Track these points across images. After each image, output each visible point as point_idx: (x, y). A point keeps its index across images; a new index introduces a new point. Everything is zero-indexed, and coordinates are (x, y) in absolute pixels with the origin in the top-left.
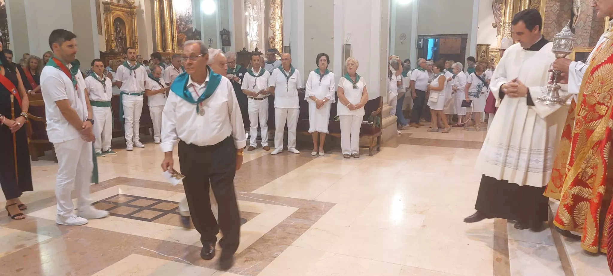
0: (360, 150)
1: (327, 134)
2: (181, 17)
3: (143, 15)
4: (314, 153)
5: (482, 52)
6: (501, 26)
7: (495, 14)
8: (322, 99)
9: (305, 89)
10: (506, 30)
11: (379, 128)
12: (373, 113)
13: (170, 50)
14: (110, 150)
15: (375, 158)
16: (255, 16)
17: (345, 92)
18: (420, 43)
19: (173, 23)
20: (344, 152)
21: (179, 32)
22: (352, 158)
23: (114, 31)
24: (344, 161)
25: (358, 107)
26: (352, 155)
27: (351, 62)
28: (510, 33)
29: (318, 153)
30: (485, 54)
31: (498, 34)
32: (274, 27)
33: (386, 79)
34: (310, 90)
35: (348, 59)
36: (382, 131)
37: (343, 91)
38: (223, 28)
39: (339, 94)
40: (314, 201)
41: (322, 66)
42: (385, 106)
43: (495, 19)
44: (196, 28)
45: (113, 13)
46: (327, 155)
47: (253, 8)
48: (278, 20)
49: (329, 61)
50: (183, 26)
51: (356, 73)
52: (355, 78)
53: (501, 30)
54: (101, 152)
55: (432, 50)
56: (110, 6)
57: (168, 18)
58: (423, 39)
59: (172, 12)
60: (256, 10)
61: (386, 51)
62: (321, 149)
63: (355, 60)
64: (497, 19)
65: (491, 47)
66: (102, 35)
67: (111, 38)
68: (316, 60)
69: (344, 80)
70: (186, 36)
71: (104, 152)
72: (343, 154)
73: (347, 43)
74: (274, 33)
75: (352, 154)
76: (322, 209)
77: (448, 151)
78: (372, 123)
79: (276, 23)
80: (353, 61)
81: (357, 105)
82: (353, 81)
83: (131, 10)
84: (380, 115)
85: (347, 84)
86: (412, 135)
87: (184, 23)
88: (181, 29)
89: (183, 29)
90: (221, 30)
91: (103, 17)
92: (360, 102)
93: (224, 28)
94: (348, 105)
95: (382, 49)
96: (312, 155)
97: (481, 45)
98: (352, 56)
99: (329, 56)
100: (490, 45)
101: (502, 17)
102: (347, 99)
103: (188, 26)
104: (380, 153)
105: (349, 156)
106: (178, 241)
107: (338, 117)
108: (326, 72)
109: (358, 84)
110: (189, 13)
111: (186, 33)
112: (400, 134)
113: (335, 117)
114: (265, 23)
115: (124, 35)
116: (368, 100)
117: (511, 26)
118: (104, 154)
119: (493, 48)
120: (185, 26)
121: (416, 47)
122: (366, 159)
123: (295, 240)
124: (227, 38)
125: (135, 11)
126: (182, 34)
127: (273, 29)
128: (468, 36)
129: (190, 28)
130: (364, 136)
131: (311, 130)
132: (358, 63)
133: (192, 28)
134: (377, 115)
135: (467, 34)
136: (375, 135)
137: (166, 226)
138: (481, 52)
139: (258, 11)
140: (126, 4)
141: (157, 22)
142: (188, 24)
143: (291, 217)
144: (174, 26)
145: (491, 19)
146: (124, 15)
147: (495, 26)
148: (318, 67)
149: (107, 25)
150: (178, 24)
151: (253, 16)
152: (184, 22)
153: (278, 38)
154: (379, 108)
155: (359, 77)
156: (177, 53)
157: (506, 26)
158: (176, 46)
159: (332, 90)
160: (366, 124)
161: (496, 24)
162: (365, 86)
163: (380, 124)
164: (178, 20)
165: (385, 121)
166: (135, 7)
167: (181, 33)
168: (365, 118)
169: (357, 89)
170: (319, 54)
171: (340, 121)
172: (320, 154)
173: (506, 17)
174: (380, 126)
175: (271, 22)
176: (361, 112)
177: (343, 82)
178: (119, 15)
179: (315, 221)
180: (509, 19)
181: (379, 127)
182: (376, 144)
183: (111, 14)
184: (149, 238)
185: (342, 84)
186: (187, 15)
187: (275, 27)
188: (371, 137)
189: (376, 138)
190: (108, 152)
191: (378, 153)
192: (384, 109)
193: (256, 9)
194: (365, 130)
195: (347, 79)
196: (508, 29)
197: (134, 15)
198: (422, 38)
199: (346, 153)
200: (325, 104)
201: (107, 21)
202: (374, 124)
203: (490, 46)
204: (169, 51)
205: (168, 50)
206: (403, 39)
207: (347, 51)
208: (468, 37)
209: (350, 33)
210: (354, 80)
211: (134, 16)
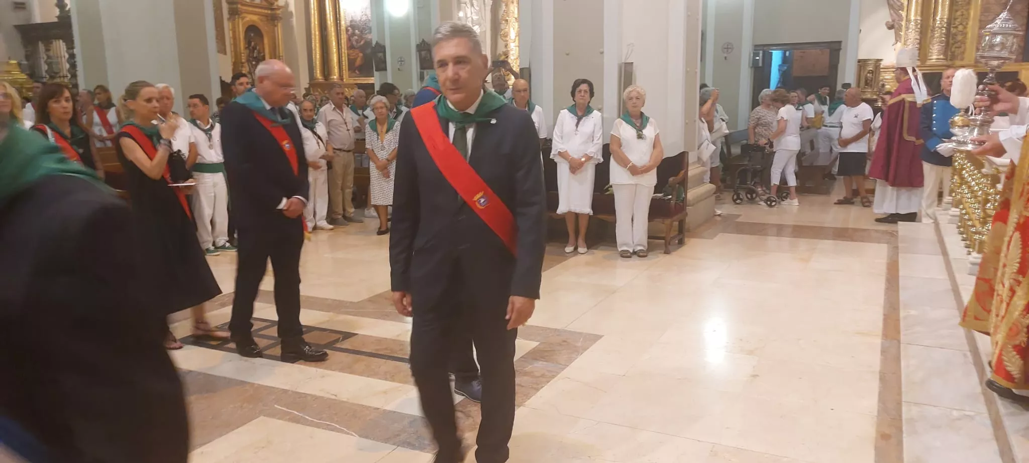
0: (648, 243)
1: (590, 217)
2: (353, 23)
3: (292, 21)
4: (569, 249)
5: (869, 73)
6: (902, 26)
7: (891, 6)
8: (581, 158)
9: (551, 140)
10: (910, 34)
11: (682, 206)
12: (671, 179)
13: (335, 77)
14: (228, 245)
15: (675, 257)
16: (475, 17)
17: (624, 144)
18: (758, 58)
19: (340, 32)
20: (620, 248)
21: (351, 47)
22: (635, 257)
23: (246, 48)
24: (621, 262)
25: (645, 170)
26: (635, 253)
27: (634, 94)
28: (917, 39)
29: (576, 249)
30: (873, 76)
31: (897, 41)
32: (506, 36)
33: (695, 121)
34: (558, 142)
35: (629, 89)
36: (687, 211)
37: (620, 143)
38: (421, 40)
39: (613, 148)
40: (565, 331)
41: (581, 101)
42: (694, 167)
43: (891, 15)
44: (376, 40)
45: (243, 18)
46: (591, 251)
47: (472, 5)
48: (514, 24)
49: (593, 93)
50: (356, 37)
51: (642, 113)
52: (640, 121)
53: (902, 34)
54: (212, 248)
55: (779, 70)
56: (239, 6)
57: (332, 25)
58: (763, 51)
59: (339, 14)
60: (477, 8)
61: (696, 73)
62: (581, 241)
63: (642, 92)
64: (894, 15)
65: (883, 64)
66: (225, 54)
67: (241, 59)
68: (570, 90)
69: (621, 124)
70: (361, 55)
71: (217, 248)
72: (620, 250)
73: (628, 61)
74: (506, 46)
75: (636, 251)
76: (579, 344)
77: (803, 244)
78: (670, 197)
79: (509, 30)
80: (638, 93)
81: (645, 166)
82: (636, 125)
83: (273, 12)
84: (683, 183)
85: (626, 131)
86: (741, 217)
87: (359, 33)
88: (354, 43)
89: (357, 41)
90: (418, 43)
91: (227, 25)
92: (650, 162)
93: (423, 39)
94: (628, 166)
95: (688, 69)
96: (565, 251)
97: (865, 61)
98: (635, 83)
99: (594, 85)
100: (881, 60)
101: (903, 11)
102: (625, 156)
103: (366, 36)
104: (684, 249)
105: (629, 254)
106: (336, 396)
107: (611, 186)
108: (588, 111)
109: (645, 132)
110: (366, 15)
111: (362, 49)
112: (719, 215)
113: (607, 187)
114: (491, 30)
115: (262, 54)
116: (664, 158)
117: (919, 26)
118: (218, 251)
119: (888, 64)
120: (361, 37)
121: (751, 65)
122: (659, 260)
123: (531, 397)
124: (429, 55)
125: (279, 14)
126: (356, 50)
127: (504, 39)
128: (843, 45)
129: (369, 40)
130: (656, 220)
131: (562, 209)
132: (645, 94)
133: (371, 40)
134: (678, 183)
135: (840, 42)
136: (675, 218)
137: (317, 371)
138: (866, 72)
139: (480, 10)
140: (264, 3)
141: (315, 31)
142: (366, 34)
143: (524, 358)
144: (342, 37)
145: (884, 15)
146: (261, 20)
147: (891, 27)
148: (575, 101)
149: (235, 38)
150: (349, 35)
151: (472, 18)
152: (357, 30)
153: (513, 54)
154: (683, 172)
155: (647, 119)
156: (347, 82)
157: (911, 26)
158: (346, 70)
159: (598, 142)
160: (660, 199)
161: (892, 23)
162: (658, 134)
163: (684, 198)
164: (349, 28)
165: (692, 194)
166: (279, 8)
167: (355, 48)
168: (657, 189)
169: (643, 140)
170: (576, 81)
171: (613, 195)
172: (580, 250)
173: (910, 10)
174: (685, 201)
175: (502, 27)
176: (651, 179)
177: (620, 127)
178: (254, 21)
179: (565, 365)
180: (916, 15)
181: (681, 204)
182: (677, 233)
183: (240, 21)
184: (289, 391)
185: (619, 132)
186: (364, 18)
187: (509, 37)
188: (668, 221)
189: (677, 223)
190: (223, 247)
191: (680, 249)
192: (690, 173)
193: (478, 6)
194: (657, 210)
195: (627, 122)
196: (913, 31)
197: (277, 20)
198: (760, 50)
199: (625, 248)
200: (585, 164)
201: (234, 32)
202: (674, 198)
203: (881, 62)
204: (333, 79)
205: (332, 77)
206: (728, 51)
207: (627, 74)
208: (842, 47)
209: (632, 44)
210: (638, 125)
211: (278, 23)
